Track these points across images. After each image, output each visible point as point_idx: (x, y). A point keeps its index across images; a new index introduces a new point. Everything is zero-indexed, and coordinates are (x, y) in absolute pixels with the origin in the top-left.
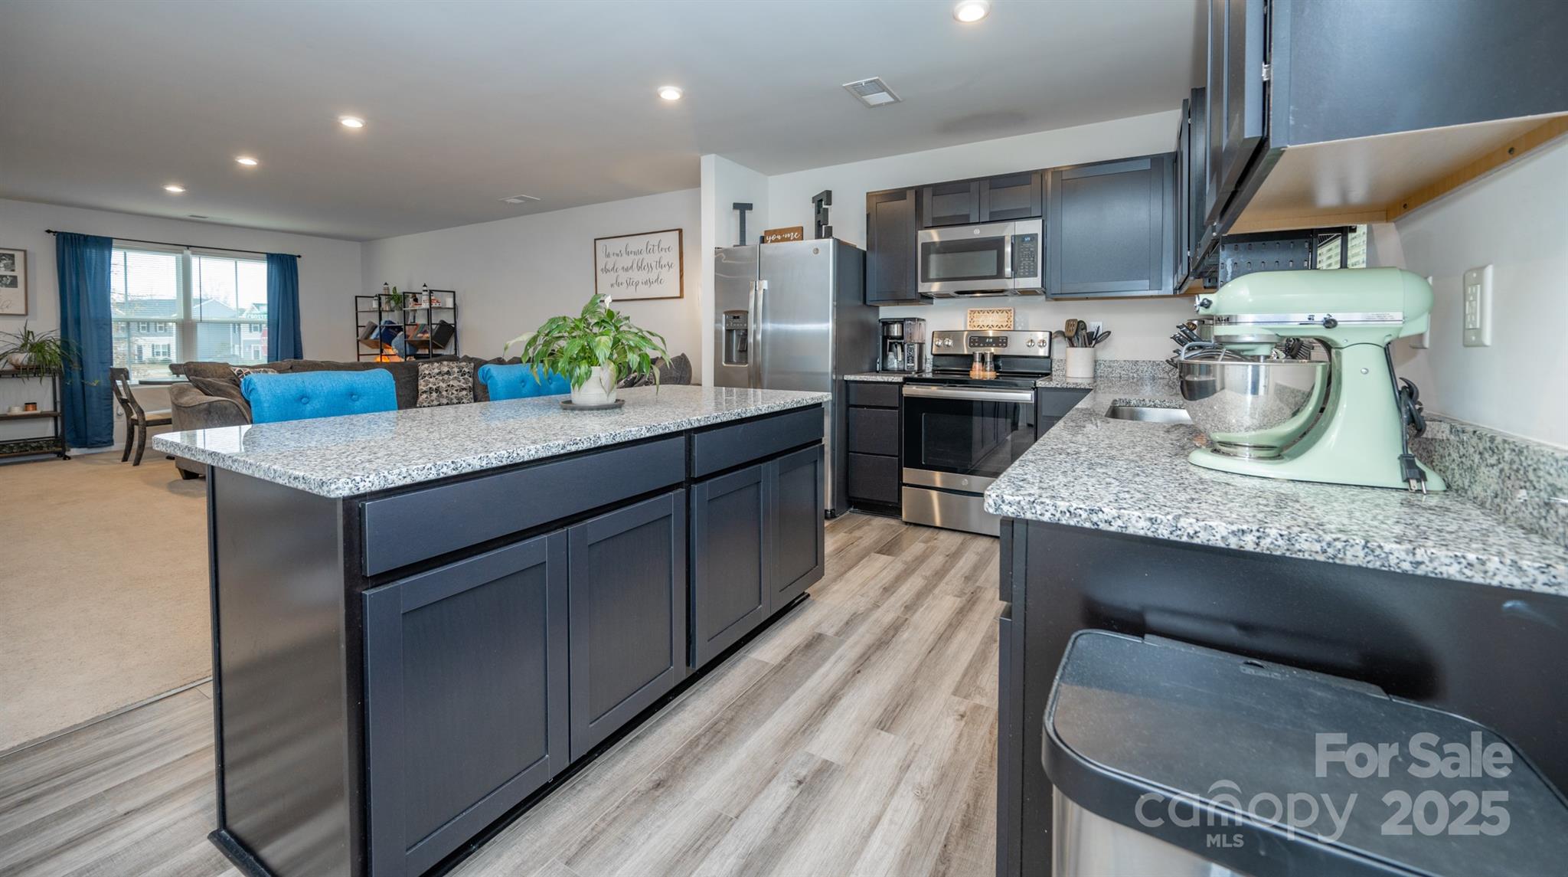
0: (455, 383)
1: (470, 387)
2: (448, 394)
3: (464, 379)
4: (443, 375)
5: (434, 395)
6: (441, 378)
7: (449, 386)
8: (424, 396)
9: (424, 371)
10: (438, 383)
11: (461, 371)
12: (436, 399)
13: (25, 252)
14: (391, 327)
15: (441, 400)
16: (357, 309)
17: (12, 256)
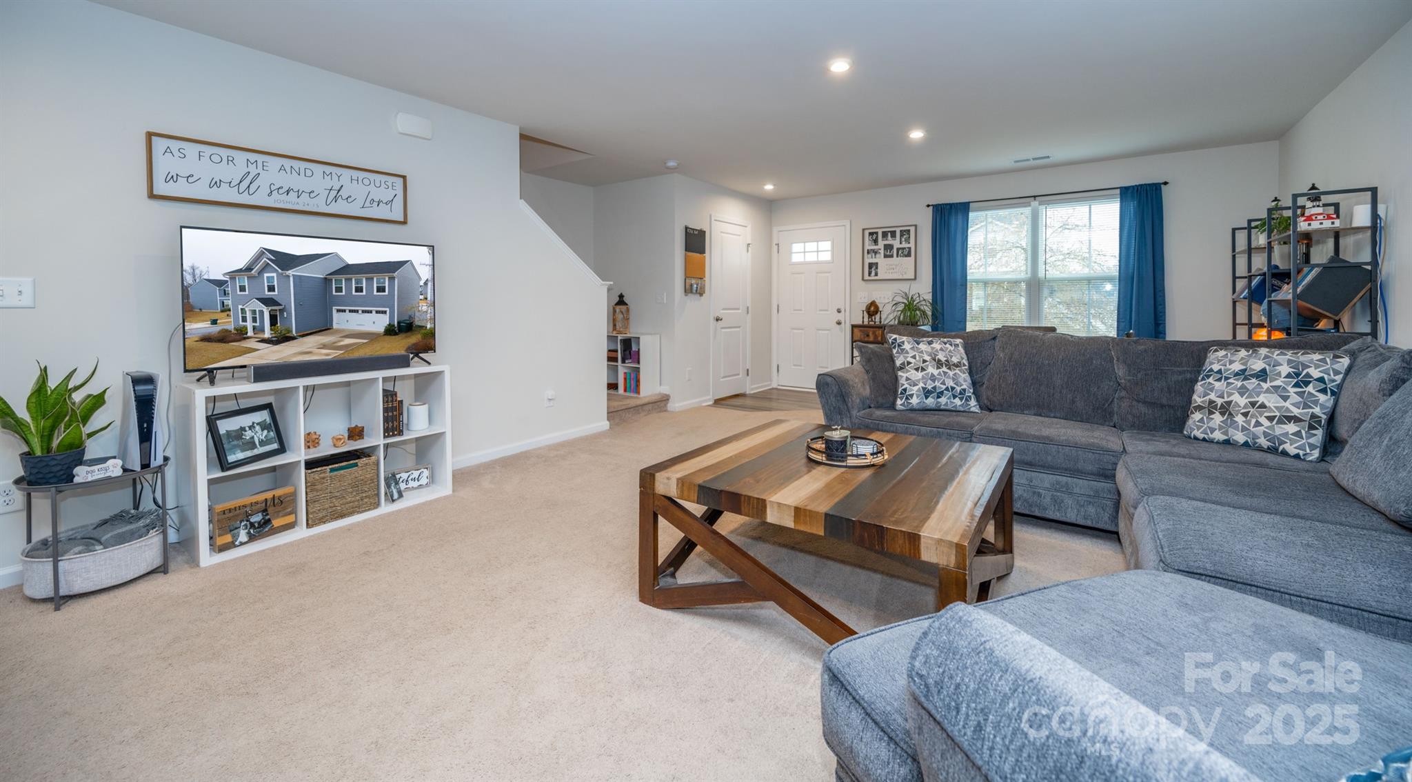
0: (1272, 401)
1: (1313, 416)
2: (1248, 423)
3: (1301, 394)
4: (1246, 379)
5: (1217, 418)
6: (1239, 384)
7: (1253, 404)
8: (1197, 416)
9: (1212, 363)
10: (1230, 395)
11: (1298, 375)
12: (1220, 428)
13: (916, 226)
14: (1275, 276)
15: (1231, 431)
16: (1234, 250)
17: (909, 231)
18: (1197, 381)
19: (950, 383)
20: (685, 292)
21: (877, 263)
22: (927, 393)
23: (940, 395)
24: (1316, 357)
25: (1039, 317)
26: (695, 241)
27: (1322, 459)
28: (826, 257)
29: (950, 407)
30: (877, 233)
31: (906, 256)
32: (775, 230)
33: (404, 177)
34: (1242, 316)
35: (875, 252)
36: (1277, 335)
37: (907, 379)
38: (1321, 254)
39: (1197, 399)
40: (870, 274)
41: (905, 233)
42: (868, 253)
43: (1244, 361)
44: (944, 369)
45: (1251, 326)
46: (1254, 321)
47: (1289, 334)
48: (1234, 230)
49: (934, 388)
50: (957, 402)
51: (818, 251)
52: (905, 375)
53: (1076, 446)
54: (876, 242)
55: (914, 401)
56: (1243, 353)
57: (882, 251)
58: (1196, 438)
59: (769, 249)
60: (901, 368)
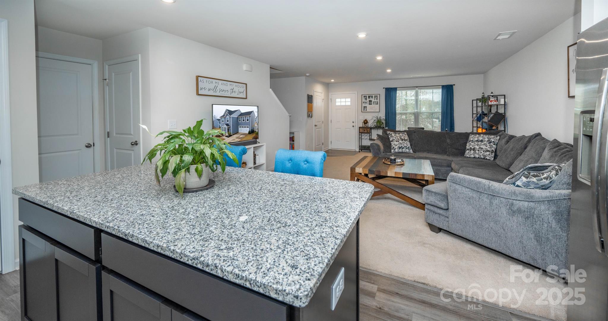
0: (484, 147)
1: (492, 150)
2: (479, 152)
3: (490, 145)
4: (478, 142)
5: (472, 152)
6: (477, 143)
7: (480, 148)
8: (467, 151)
9: (470, 138)
10: (475, 146)
11: (489, 141)
12: (473, 154)
13: (379, 94)
14: (483, 114)
15: (475, 155)
16: (473, 106)
17: (377, 96)
18: (467, 143)
19: (405, 145)
20: (308, 116)
21: (366, 107)
22: (400, 148)
23: (403, 148)
24: (493, 136)
25: (418, 125)
26: (310, 99)
27: (494, 160)
28: (349, 104)
29: (405, 152)
30: (366, 96)
31: (376, 104)
32: (330, 94)
33: (246, 84)
34: (475, 125)
35: (366, 103)
36: (484, 131)
37: (394, 144)
38: (494, 110)
39: (467, 147)
40: (364, 110)
41: (376, 97)
42: (363, 103)
43: (478, 138)
44: (404, 141)
45: (477, 127)
46: (478, 126)
47: (487, 130)
48: (473, 100)
49: (401, 146)
50: (407, 150)
51: (346, 102)
52: (393, 143)
53: (442, 159)
54: (366, 99)
55: (396, 150)
56: (477, 136)
57: (368, 102)
58: (467, 157)
59: (328, 100)
60: (392, 141)
